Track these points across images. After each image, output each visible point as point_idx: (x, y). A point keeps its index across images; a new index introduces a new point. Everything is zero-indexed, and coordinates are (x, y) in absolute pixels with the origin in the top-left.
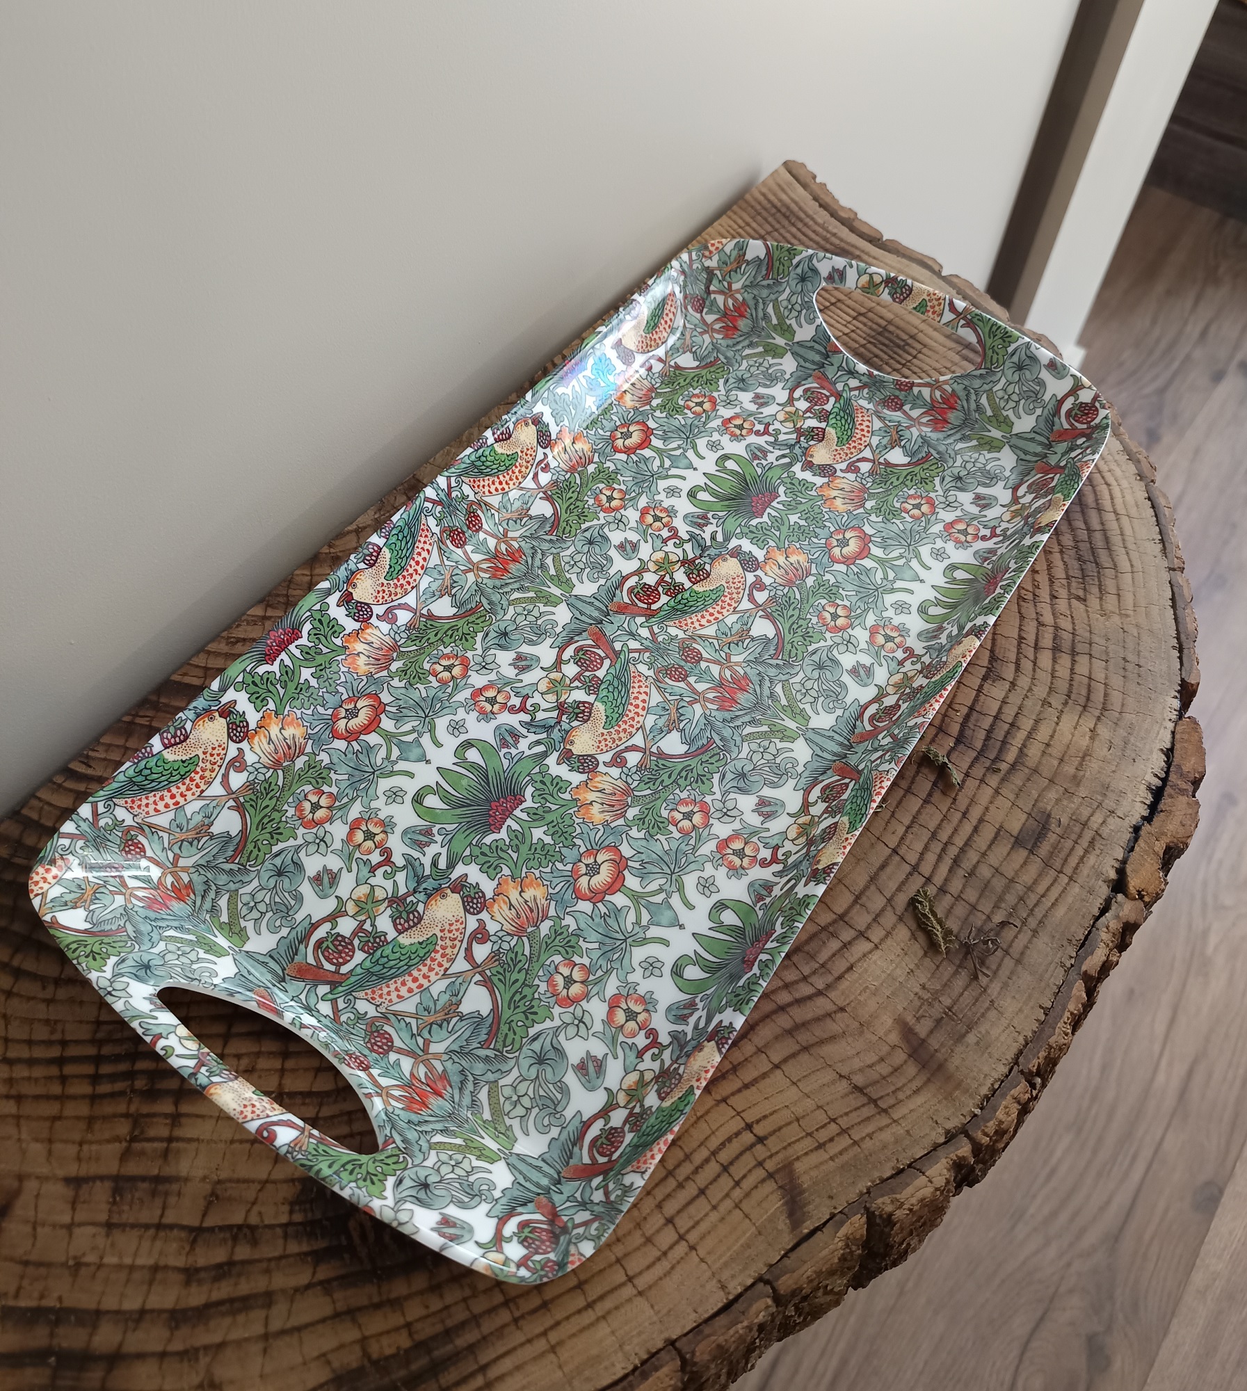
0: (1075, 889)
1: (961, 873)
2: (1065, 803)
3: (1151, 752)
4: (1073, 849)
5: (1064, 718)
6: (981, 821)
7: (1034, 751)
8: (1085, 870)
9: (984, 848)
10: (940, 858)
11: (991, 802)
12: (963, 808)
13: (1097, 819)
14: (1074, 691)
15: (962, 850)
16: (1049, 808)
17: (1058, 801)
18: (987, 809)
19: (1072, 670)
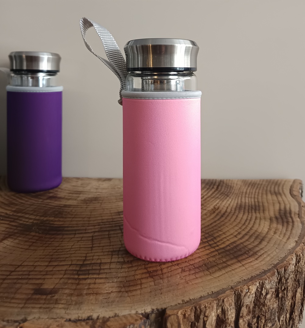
0: (16, 310)
1: (15, 281)
2: (65, 295)
3: (112, 311)
4: (40, 304)
5: (114, 284)
6: (44, 279)
7: (89, 281)
8: (28, 310)
9: (30, 283)
10: (21, 275)
11: (55, 278)
12: (48, 273)
13: (60, 306)
14: (130, 282)
15: (27, 279)
16: (60, 292)
17: (66, 294)
18: (51, 278)
19: (142, 278)
